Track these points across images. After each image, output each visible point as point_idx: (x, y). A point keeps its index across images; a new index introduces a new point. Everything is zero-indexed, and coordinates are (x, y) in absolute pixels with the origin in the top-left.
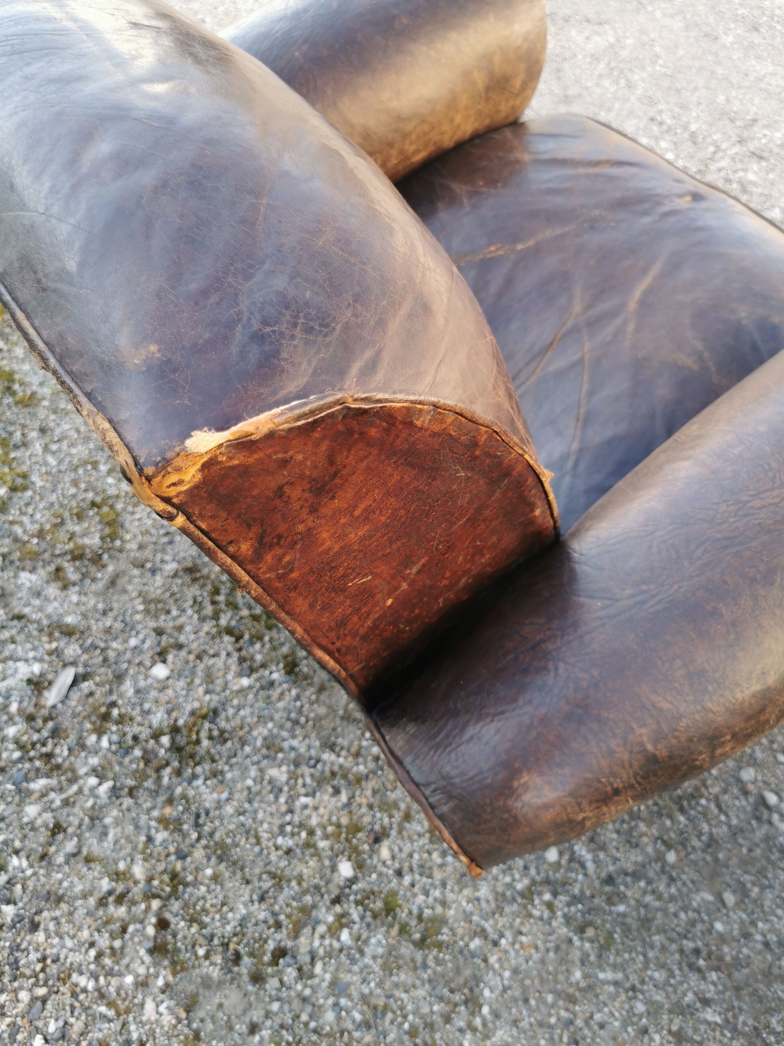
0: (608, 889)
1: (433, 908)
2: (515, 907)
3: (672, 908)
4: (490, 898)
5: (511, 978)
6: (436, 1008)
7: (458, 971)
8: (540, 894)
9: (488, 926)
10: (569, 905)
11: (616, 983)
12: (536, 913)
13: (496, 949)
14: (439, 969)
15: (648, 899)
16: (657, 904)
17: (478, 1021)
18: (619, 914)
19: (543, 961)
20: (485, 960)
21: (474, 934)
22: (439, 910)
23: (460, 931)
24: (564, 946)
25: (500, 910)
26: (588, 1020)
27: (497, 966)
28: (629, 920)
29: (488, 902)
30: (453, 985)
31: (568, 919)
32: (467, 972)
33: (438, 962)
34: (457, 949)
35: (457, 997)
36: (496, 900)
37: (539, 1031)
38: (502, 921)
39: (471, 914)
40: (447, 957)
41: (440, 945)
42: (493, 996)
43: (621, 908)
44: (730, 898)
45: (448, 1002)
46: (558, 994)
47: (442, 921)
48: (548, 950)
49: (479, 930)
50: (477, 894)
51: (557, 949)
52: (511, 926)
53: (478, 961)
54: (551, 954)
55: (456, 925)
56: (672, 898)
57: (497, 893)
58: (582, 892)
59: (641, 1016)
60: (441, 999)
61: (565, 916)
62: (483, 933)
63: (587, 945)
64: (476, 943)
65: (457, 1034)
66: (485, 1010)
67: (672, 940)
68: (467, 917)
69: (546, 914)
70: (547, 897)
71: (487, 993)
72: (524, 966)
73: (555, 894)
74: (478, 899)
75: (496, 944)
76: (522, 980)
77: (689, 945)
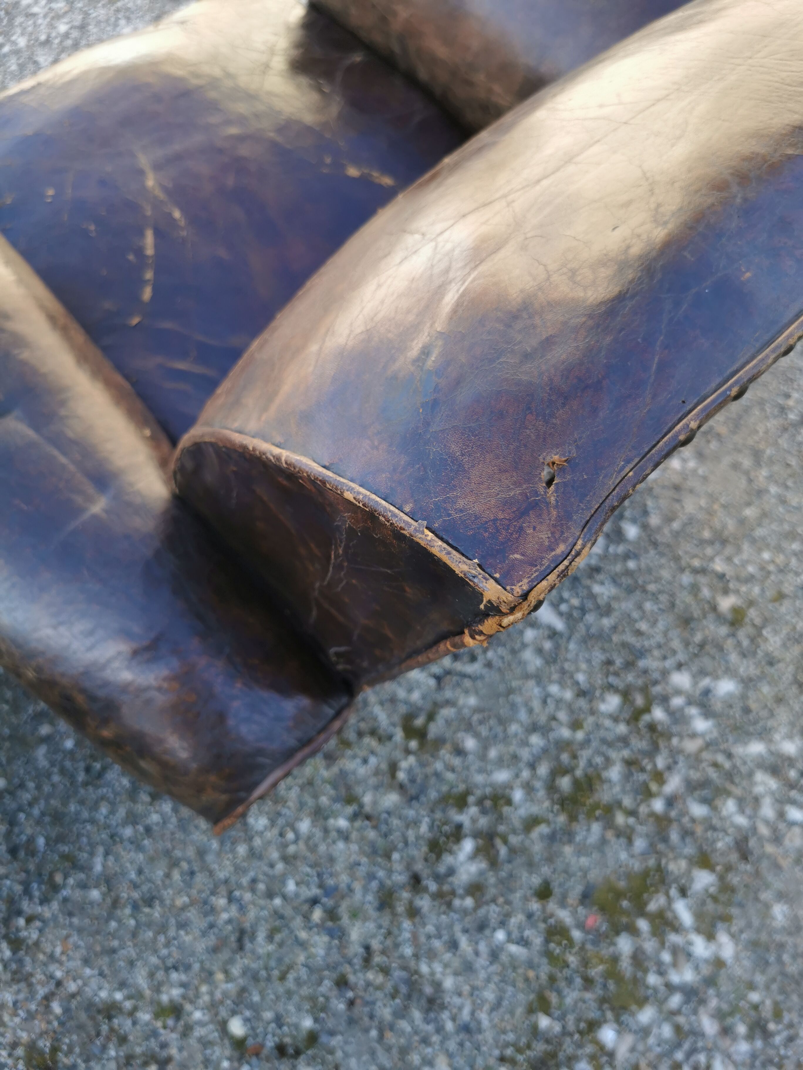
0: (22, 854)
1: (18, 1059)
2: (28, 960)
3: (47, 789)
4: (15, 987)
5: (92, 968)
6: (112, 1053)
7: (81, 1027)
8: (18, 930)
9: (41, 992)
10: (31, 898)
11: (107, 854)
12: (35, 935)
13: (65, 983)
14: (77, 1050)
15: (36, 812)
16: (42, 802)
17: (128, 1005)
18: (47, 844)
19: (80, 931)
20: (73, 996)
21: (48, 1009)
22: (20, 1051)
23: (44, 1026)
24: (69, 906)
25: (27, 979)
26: (135, 886)
27: (80, 982)
28: (53, 835)
29: (19, 991)
30: (93, 1033)
31: (45, 901)
32: (83, 1016)
33: (70, 1051)
34: (60, 1030)
35: (105, 1028)
36: (19, 981)
37: (141, 937)
38: (39, 976)
39: (28, 1012)
40: (67, 1041)
41: (55, 1050)
42: (106, 985)
43: (41, 841)
44: (45, 730)
45: (108, 1038)
46: (110, 916)
47: (32, 1047)
48: (71, 925)
49: (45, 1003)
50: (11, 1004)
51: (71, 914)
52: (45, 964)
53: (74, 1004)
54: (75, 920)
55: (37, 1031)
56: (38, 787)
57: (13, 980)
58: (21, 883)
59: (136, 831)
60: (104, 1048)
61: (42, 903)
62: (48, 998)
63: (71, 881)
64: (57, 1008)
65: (138, 1027)
66: (118, 996)
67: (76, 793)
68: (31, 1016)
69: (38, 924)
70: (21, 922)
71: (103, 994)
72: (84, 952)
73: (19, 913)
74: (15, 1003)
75: (59, 984)
76: (96, 955)
77: (81, 777)
